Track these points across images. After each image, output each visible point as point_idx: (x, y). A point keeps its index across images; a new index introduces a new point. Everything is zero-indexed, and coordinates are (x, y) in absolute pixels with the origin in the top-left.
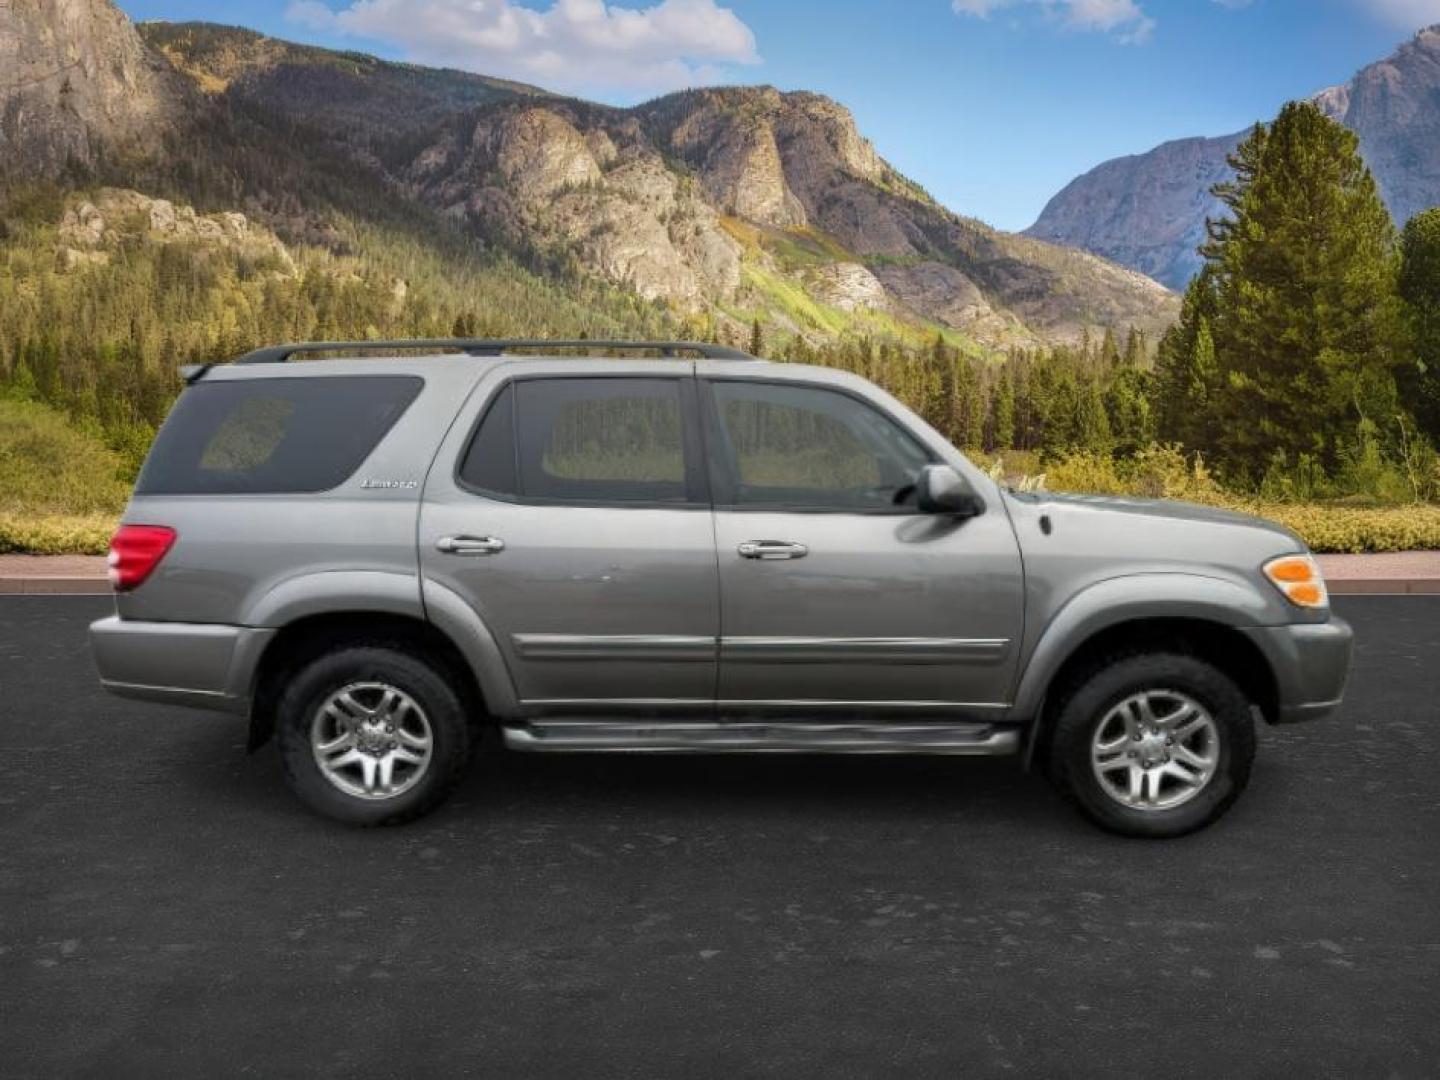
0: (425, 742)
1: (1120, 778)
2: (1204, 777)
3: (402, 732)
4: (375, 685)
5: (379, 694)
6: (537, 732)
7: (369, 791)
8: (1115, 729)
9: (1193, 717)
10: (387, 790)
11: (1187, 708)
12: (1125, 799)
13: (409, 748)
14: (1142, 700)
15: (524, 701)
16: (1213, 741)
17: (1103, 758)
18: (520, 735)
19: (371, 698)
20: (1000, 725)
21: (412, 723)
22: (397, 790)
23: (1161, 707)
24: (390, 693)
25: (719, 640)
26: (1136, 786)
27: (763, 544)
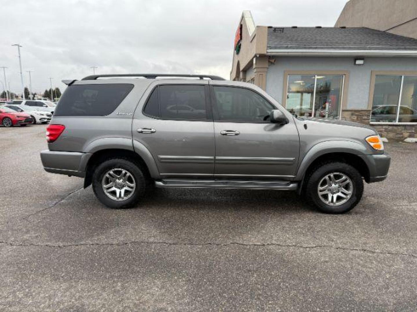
0: (133, 185)
1: (326, 197)
2: (349, 197)
3: (127, 182)
4: (120, 169)
5: (121, 172)
6: (164, 182)
7: (118, 198)
8: (324, 183)
9: (346, 180)
10: (123, 198)
11: (344, 177)
12: (327, 202)
13: (129, 187)
14: (332, 175)
15: (161, 174)
16: (351, 187)
17: (321, 191)
18: (160, 183)
19: (119, 173)
20: (292, 182)
21: (130, 180)
22: (125, 198)
23: (337, 177)
24: (124, 172)
25: (215, 158)
26: (330, 199)
27: (228, 131)
